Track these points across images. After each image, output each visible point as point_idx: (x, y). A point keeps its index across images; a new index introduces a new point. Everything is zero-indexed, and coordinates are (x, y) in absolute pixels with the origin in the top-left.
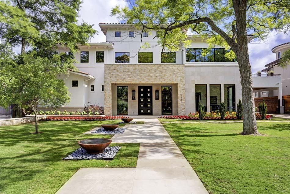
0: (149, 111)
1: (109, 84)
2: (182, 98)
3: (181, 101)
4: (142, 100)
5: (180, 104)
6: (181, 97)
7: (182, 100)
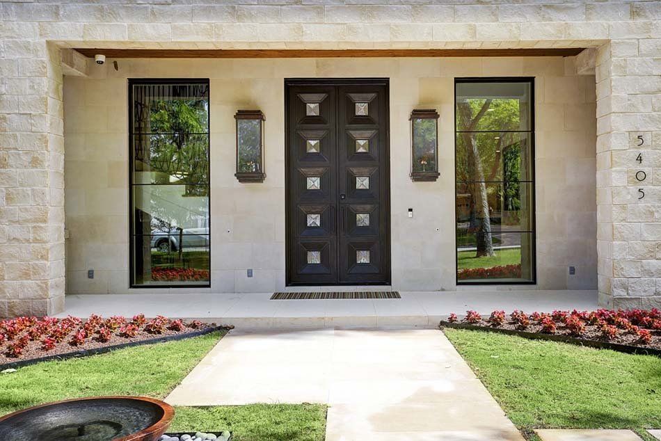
0: (363, 258)
1: (27, 48)
2: (640, 159)
3: (633, 189)
4: (314, 183)
5: (624, 207)
6: (634, 153)
7: (640, 177)
